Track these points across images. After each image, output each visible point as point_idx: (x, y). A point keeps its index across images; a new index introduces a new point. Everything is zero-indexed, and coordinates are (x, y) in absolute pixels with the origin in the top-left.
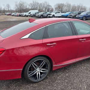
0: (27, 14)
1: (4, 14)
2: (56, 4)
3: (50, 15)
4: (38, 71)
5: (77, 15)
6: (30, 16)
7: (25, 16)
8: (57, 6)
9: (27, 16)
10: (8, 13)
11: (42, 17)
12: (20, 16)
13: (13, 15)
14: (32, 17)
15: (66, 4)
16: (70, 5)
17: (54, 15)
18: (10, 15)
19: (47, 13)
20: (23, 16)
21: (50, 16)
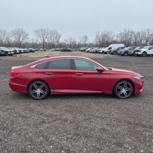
0: (106, 49)
1: (78, 49)
4: (39, 91)
6: (109, 53)
7: (103, 53)
9: (106, 53)
10: (83, 49)
11: (126, 54)
12: (96, 52)
13: (88, 52)
14: (112, 54)
18: (84, 50)
20: (100, 53)
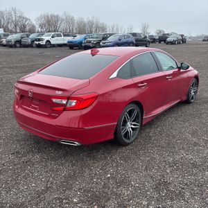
2: (41, 16)
3: (39, 40)
5: (100, 41)
8: (43, 21)
11: (18, 45)
15: (64, 17)
16: (72, 19)
17: (48, 41)
19: (30, 37)
21: (41, 43)
